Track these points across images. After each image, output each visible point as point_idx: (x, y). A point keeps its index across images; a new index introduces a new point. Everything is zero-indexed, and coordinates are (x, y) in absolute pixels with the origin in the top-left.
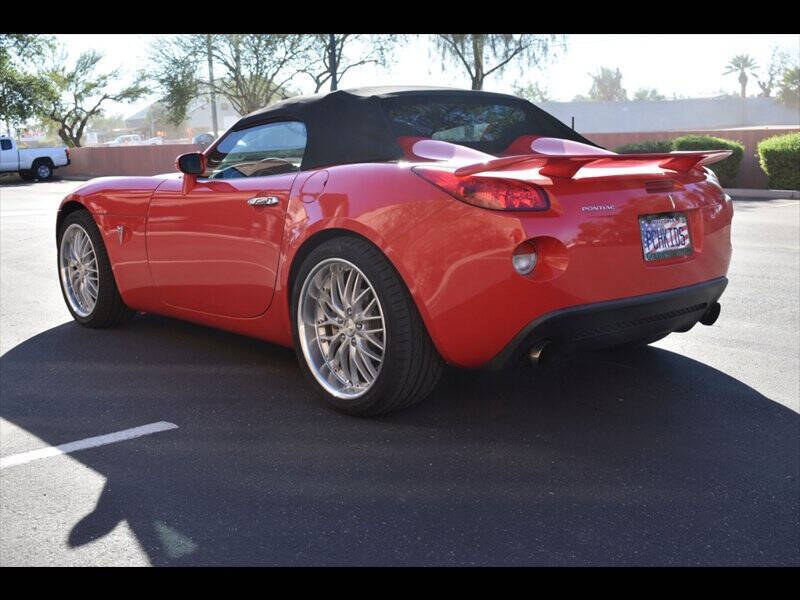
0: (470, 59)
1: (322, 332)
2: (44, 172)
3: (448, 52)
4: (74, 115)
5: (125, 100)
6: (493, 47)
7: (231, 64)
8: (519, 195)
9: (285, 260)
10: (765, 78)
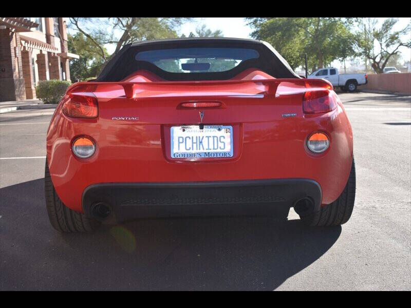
2: (352, 87)
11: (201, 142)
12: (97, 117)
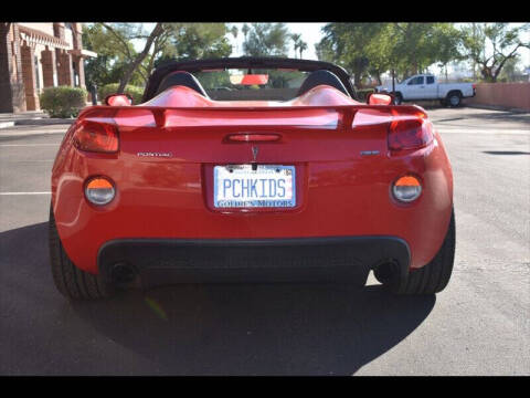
2: (455, 100)
11: (254, 187)
12: (118, 151)
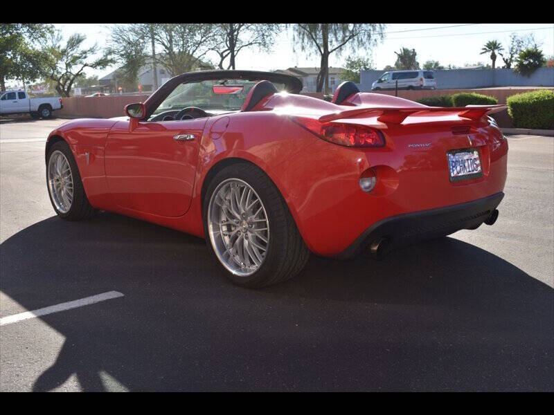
0: (320, 42)
1: (225, 228)
2: (46, 113)
3: (306, 37)
4: (65, 77)
5: (98, 67)
6: (335, 34)
7: (166, 44)
8: (364, 136)
9: (199, 177)
10: (507, 56)
